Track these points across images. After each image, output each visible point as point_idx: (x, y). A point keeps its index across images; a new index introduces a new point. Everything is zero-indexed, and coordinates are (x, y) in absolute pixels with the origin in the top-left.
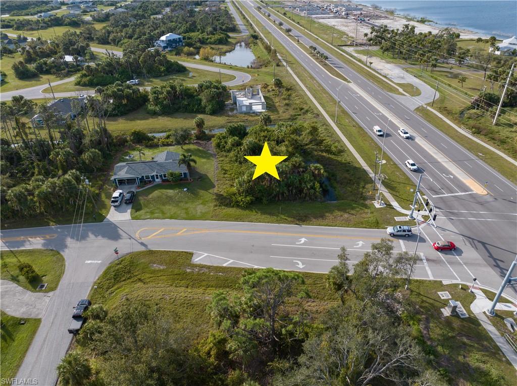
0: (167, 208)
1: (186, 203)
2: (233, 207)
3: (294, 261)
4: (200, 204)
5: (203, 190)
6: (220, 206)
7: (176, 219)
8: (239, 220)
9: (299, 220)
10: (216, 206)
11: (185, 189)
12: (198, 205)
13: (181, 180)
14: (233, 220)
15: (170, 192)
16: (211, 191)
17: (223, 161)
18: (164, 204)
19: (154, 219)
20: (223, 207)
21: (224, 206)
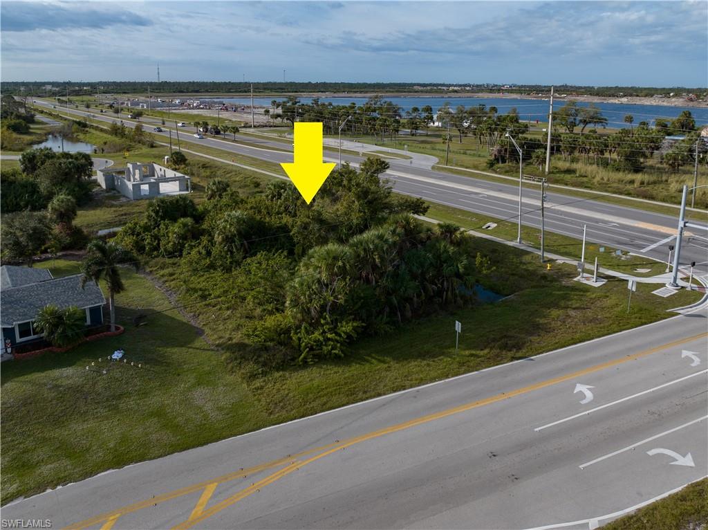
0: (76, 430)
1: (145, 394)
2: (305, 365)
3: (652, 452)
4: (193, 386)
5: (173, 346)
6: (264, 374)
7: (142, 458)
8: (360, 395)
9: (505, 347)
10: (253, 376)
11: (117, 355)
12: (189, 389)
13: (89, 332)
14: (345, 399)
15: (69, 375)
16: (197, 344)
17: (171, 275)
18: (58, 421)
19: (40, 488)
20: (277, 375)
21: (278, 370)
